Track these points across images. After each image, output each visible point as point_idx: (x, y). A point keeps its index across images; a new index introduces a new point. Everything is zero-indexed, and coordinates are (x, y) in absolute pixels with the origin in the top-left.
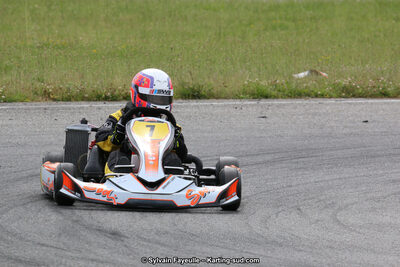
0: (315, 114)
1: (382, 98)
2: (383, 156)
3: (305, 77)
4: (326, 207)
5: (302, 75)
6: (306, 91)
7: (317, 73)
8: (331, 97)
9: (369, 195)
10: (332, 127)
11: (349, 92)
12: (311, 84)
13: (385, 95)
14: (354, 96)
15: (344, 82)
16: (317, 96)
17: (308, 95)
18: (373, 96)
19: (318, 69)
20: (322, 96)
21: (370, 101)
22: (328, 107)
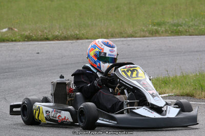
0: (12, 50)
1: (46, 41)
2: (47, 70)
3: (6, 32)
4: (19, 97)
5: (4, 30)
6: (7, 38)
7: (12, 29)
8: (20, 41)
9: (41, 91)
10: (21, 57)
11: (29, 39)
12: (9, 35)
13: (47, 39)
14: (32, 40)
15: (27, 33)
16: (12, 41)
17: (8, 41)
18: (41, 40)
19: (12, 27)
20: (15, 41)
21: (40, 43)
22: (18, 46)
